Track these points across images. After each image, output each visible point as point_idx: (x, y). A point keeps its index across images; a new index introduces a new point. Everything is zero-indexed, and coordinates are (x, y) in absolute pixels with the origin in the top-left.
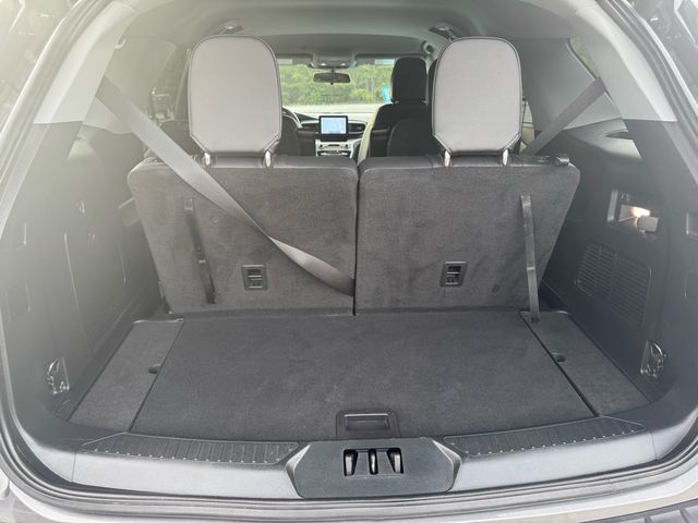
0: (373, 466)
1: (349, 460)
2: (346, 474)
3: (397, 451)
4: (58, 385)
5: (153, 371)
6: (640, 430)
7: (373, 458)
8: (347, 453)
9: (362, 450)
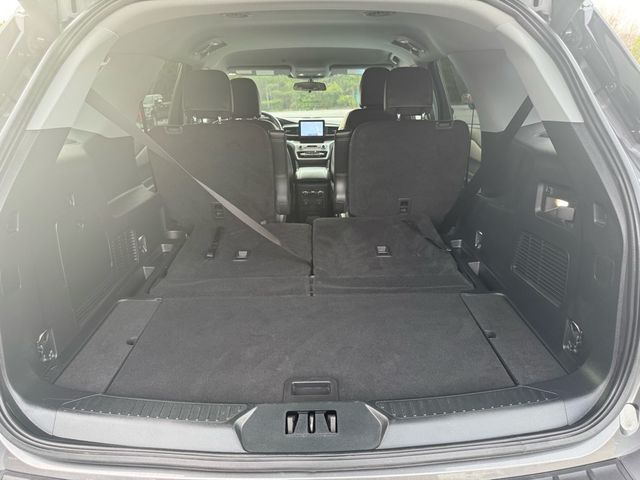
0: (312, 426)
1: (290, 420)
2: (287, 432)
3: (333, 413)
4: (47, 354)
5: (131, 343)
6: (554, 398)
7: (312, 419)
8: (289, 414)
9: (303, 412)
